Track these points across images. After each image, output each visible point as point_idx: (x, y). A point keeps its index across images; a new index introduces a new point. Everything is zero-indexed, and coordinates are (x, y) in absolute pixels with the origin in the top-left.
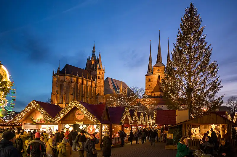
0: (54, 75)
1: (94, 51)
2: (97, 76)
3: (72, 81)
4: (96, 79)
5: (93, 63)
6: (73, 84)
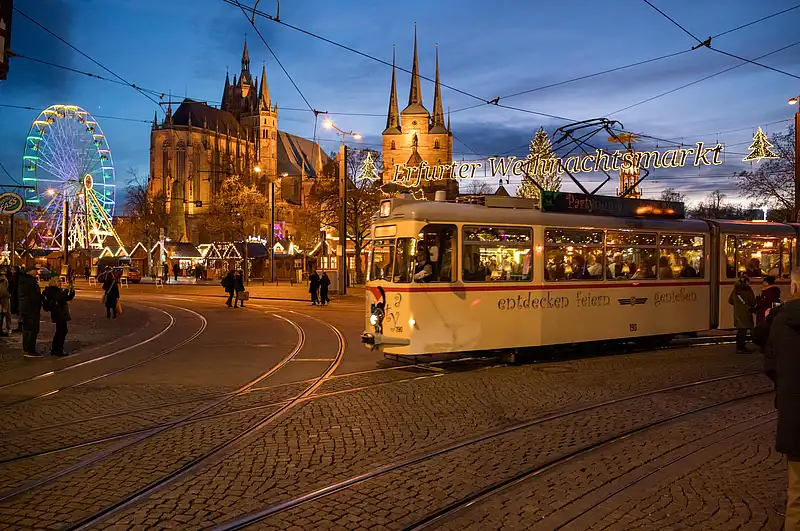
1: (246, 62)
2: (258, 132)
3: (206, 145)
4: (258, 137)
5: (245, 94)
6: (209, 152)
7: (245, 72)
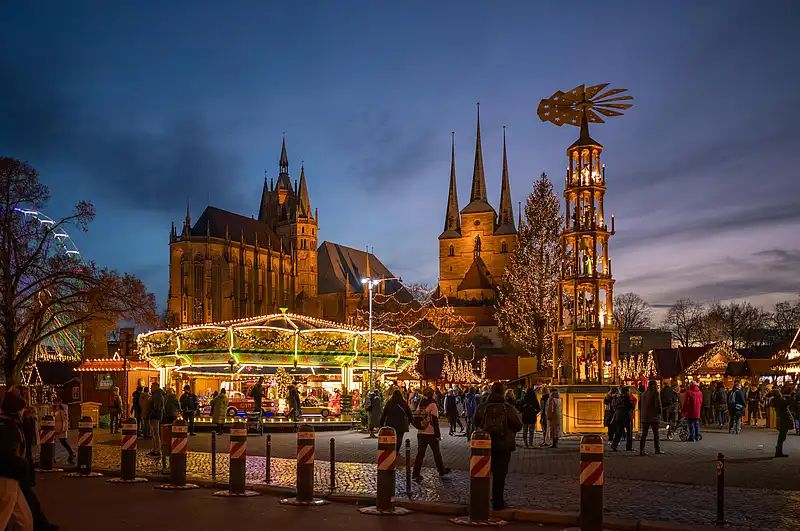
0: (173, 239)
1: (284, 163)
2: (295, 242)
3: (227, 257)
4: (295, 248)
5: (281, 201)
6: (231, 265)
7: (284, 177)
